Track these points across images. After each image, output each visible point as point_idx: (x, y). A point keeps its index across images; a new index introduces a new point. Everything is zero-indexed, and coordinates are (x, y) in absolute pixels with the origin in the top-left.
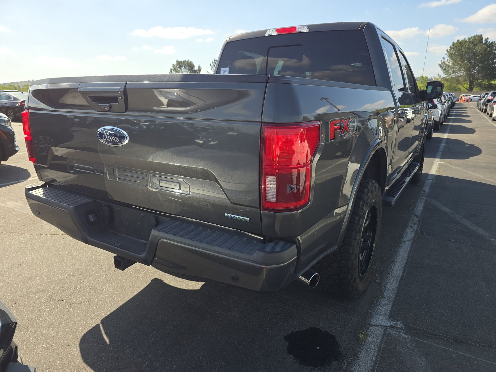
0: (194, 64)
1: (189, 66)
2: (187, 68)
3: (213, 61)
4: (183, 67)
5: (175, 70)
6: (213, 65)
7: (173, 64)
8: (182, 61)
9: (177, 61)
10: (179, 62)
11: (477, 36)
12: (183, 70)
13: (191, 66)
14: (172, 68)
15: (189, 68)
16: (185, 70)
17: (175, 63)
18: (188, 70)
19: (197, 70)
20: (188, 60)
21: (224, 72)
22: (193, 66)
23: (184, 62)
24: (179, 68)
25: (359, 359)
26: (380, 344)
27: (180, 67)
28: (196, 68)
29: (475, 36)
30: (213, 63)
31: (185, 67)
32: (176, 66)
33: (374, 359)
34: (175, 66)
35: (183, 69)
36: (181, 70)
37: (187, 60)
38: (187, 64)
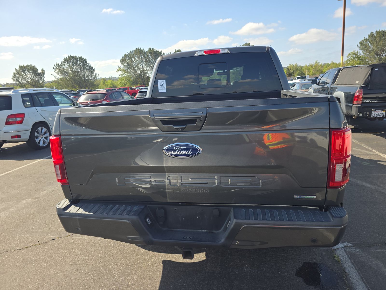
0: (37, 68)
1: (32, 69)
2: (31, 72)
3: (56, 65)
4: (26, 71)
5: (18, 73)
6: (56, 68)
7: (16, 69)
8: (25, 65)
9: (19, 66)
10: (21, 66)
11: (247, 43)
12: (26, 74)
13: (34, 69)
14: (15, 72)
15: (33, 71)
16: (28, 73)
17: (18, 68)
18: (32, 73)
19: (40, 73)
20: (31, 65)
21: (161, 83)
22: (36, 70)
23: (26, 66)
24: (22, 72)
25: (349, 274)
26: (350, 260)
27: (24, 71)
28: (40, 71)
29: (245, 44)
30: (55, 66)
31: (28, 71)
32: (20, 71)
33: (356, 271)
34: (18, 70)
35: (27, 72)
36: (25, 74)
37: (29, 65)
38: (31, 68)
